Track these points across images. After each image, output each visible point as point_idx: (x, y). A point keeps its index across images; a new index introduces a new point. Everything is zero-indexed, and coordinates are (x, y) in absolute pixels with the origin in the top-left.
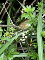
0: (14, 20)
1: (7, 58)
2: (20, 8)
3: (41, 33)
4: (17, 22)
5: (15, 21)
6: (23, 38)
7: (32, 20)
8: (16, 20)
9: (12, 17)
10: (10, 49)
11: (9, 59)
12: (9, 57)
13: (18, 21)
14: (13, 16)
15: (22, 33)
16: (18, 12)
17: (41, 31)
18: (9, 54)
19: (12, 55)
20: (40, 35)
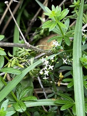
1: (14, 107)
3: (80, 59)
10: (20, 90)
12: (19, 107)
13: (35, 37)
15: (43, 60)
17: (81, 56)
18: (18, 100)
19: (25, 102)
20: (78, 62)
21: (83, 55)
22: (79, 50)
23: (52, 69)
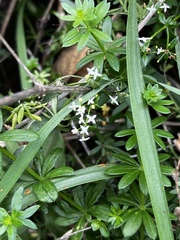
0: (38, 46)
2: (50, 5)
3: (143, 95)
4: (48, 52)
5: (42, 50)
6: (82, 124)
7: (102, 48)
8: (45, 46)
9: (30, 37)
10: (41, 158)
11: (42, 200)
12: (44, 193)
13: (53, 48)
14: (33, 31)
16: (45, 17)
17: (143, 89)
18: (42, 178)
19: (53, 181)
20: (140, 101)
21: (146, 85)
22: (139, 77)
23: (94, 122)
